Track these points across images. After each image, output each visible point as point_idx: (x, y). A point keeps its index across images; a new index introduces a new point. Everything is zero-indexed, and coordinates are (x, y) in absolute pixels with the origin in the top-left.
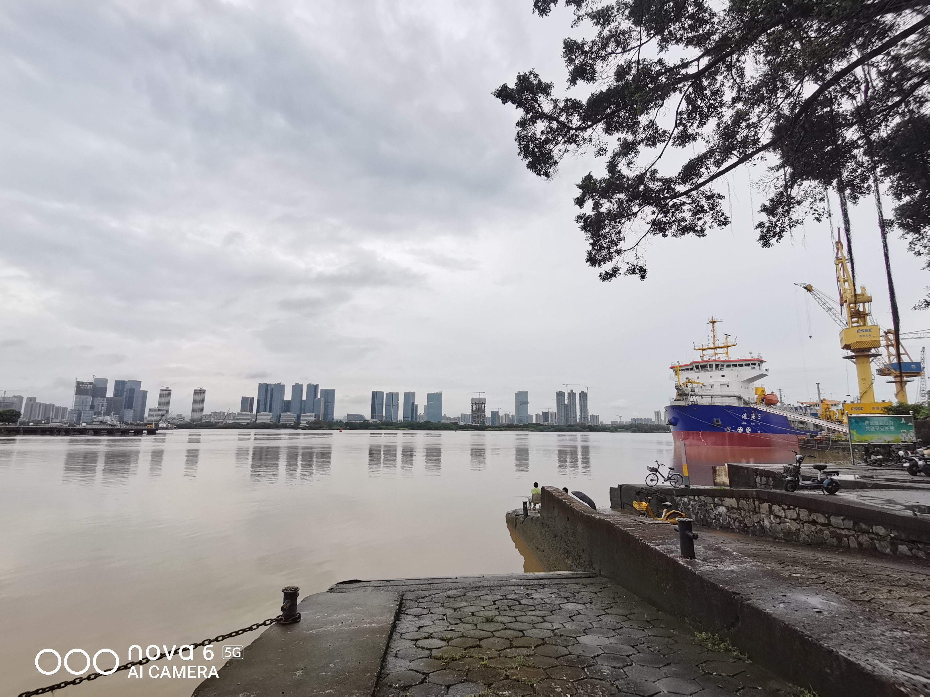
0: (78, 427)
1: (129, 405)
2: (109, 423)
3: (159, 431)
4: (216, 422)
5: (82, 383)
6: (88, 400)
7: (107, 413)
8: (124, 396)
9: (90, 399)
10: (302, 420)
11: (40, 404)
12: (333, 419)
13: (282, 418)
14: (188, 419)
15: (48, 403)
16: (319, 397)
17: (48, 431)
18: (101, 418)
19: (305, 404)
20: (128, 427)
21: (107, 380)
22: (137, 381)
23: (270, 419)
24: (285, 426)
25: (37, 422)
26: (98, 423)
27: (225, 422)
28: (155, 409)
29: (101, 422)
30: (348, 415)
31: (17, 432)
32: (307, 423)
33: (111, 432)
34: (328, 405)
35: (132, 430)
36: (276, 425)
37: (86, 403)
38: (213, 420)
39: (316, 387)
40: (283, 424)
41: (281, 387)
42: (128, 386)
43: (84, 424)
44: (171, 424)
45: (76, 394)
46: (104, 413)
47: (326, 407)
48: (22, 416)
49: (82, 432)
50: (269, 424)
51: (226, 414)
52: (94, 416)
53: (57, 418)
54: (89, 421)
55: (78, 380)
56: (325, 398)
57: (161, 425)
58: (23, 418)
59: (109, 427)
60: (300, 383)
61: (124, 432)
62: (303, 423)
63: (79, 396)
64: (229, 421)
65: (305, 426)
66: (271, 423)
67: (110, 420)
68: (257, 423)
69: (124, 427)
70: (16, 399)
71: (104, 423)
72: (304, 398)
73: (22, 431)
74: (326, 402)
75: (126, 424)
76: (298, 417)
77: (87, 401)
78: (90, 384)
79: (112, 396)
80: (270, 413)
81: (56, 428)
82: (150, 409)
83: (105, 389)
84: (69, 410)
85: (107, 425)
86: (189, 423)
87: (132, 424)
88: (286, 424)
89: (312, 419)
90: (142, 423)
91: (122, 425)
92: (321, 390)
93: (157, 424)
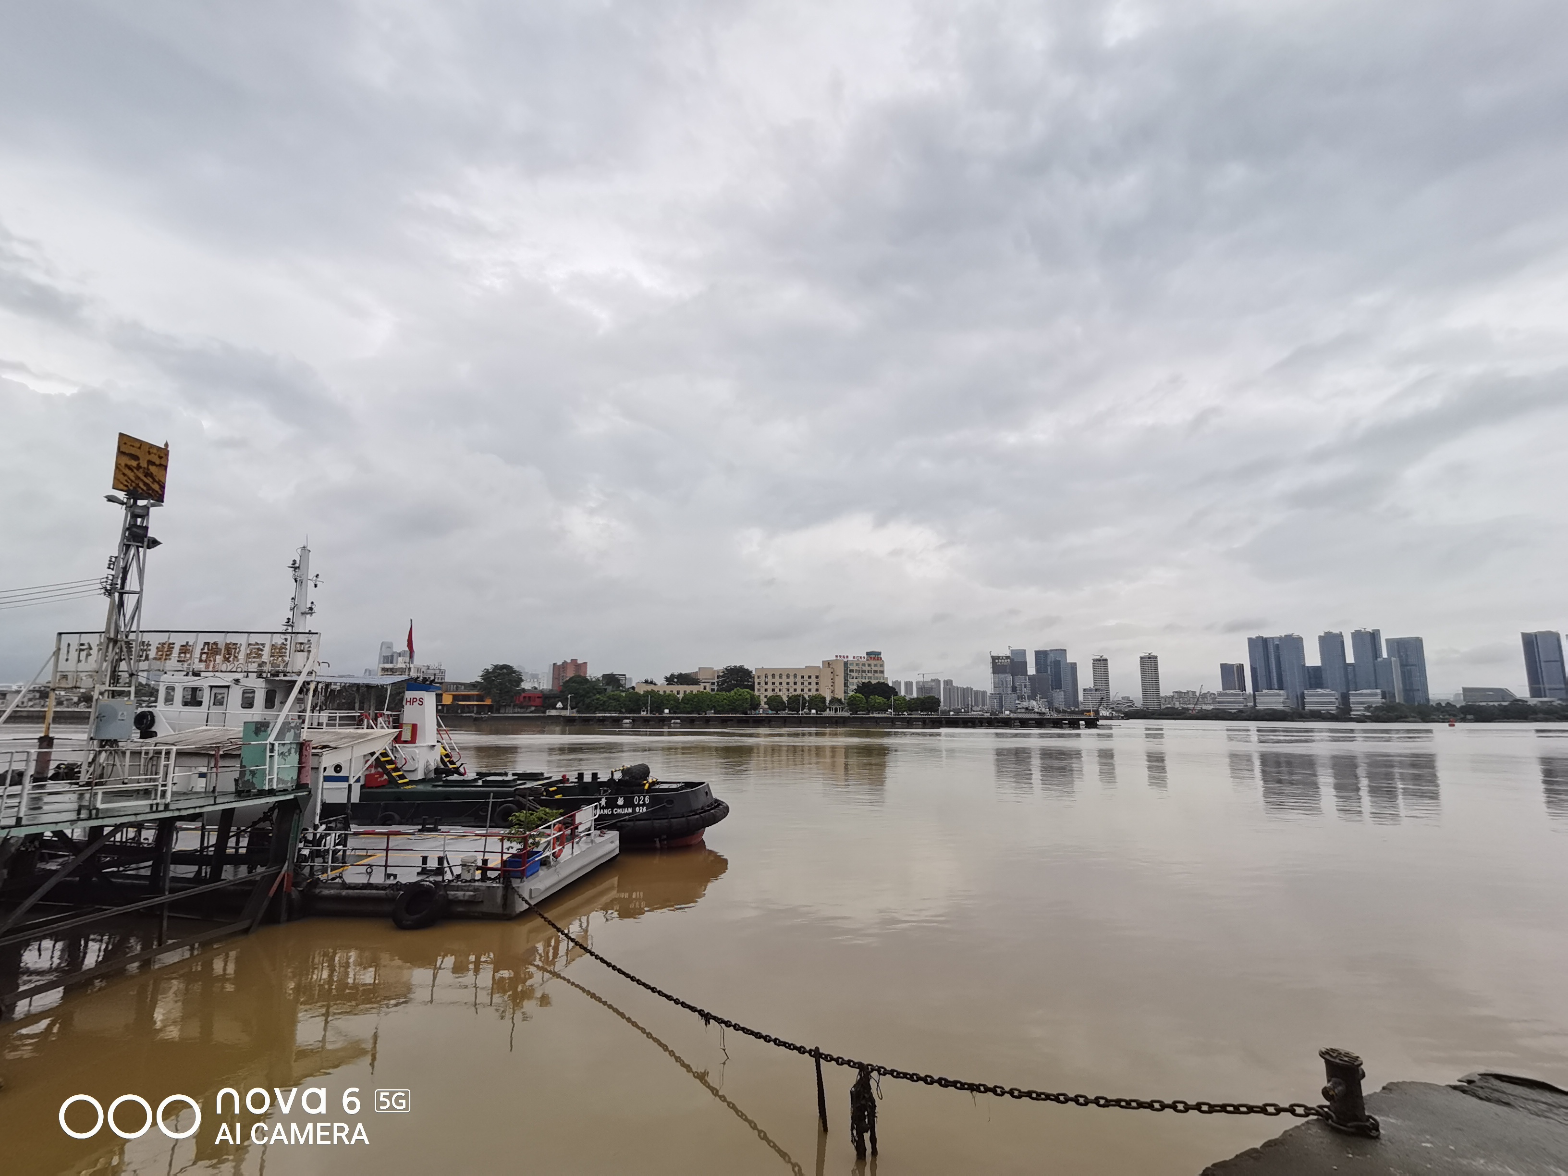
0: (1001, 716)
1: (1057, 684)
2: (1036, 710)
3: (1100, 722)
4: (1183, 708)
5: (998, 658)
6: (1008, 679)
7: (1032, 697)
8: (1049, 672)
9: (1010, 678)
10: (1354, 703)
11: (958, 688)
12: (1428, 700)
13: (1308, 699)
14: (1139, 704)
15: (965, 687)
16: (1385, 655)
17: (970, 722)
18: (1025, 704)
19: (1354, 670)
20: (1060, 716)
21: (1025, 650)
22: (1061, 650)
23: (1283, 703)
24: (1317, 716)
25: (957, 711)
26: (1023, 710)
27: (1198, 707)
28: (1091, 690)
29: (1027, 709)
30: (1464, 689)
31: (938, 723)
32: (1368, 709)
33: (1040, 723)
34: (1410, 672)
35: (1065, 719)
36: (1299, 713)
37: (1007, 684)
38: (1177, 705)
39: (1374, 636)
40: (1311, 711)
41: (1294, 643)
42: (1051, 657)
43: (1007, 712)
44: (1116, 711)
45: (994, 673)
46: (1028, 696)
47: (1406, 676)
48: (942, 704)
49: (1007, 723)
50: (1282, 711)
51: (1198, 694)
52: (1017, 702)
53: (978, 706)
54: (1014, 708)
55: (993, 654)
56: (1400, 657)
57: (1103, 713)
58: (944, 706)
59: (1037, 716)
60: (1336, 631)
61: (1057, 723)
62: (1357, 710)
63: (997, 675)
64: (1205, 707)
65: (1364, 715)
66: (1287, 709)
67: (1037, 705)
68: (1258, 711)
69: (1055, 716)
70: (933, 684)
71: (1030, 710)
72: (1350, 659)
73: (944, 722)
74: (1403, 665)
75: (1058, 711)
76: (1345, 698)
77: (1006, 681)
78: (1007, 657)
79: (1034, 673)
80: (1282, 692)
81: (977, 718)
82: (1085, 690)
83: (1024, 664)
84: (988, 694)
85: (1034, 713)
86: (1142, 710)
87: (1064, 712)
88: (1319, 711)
89: (1377, 700)
90: (1077, 709)
91: (1052, 713)
92: (1387, 640)
93: (1097, 712)
